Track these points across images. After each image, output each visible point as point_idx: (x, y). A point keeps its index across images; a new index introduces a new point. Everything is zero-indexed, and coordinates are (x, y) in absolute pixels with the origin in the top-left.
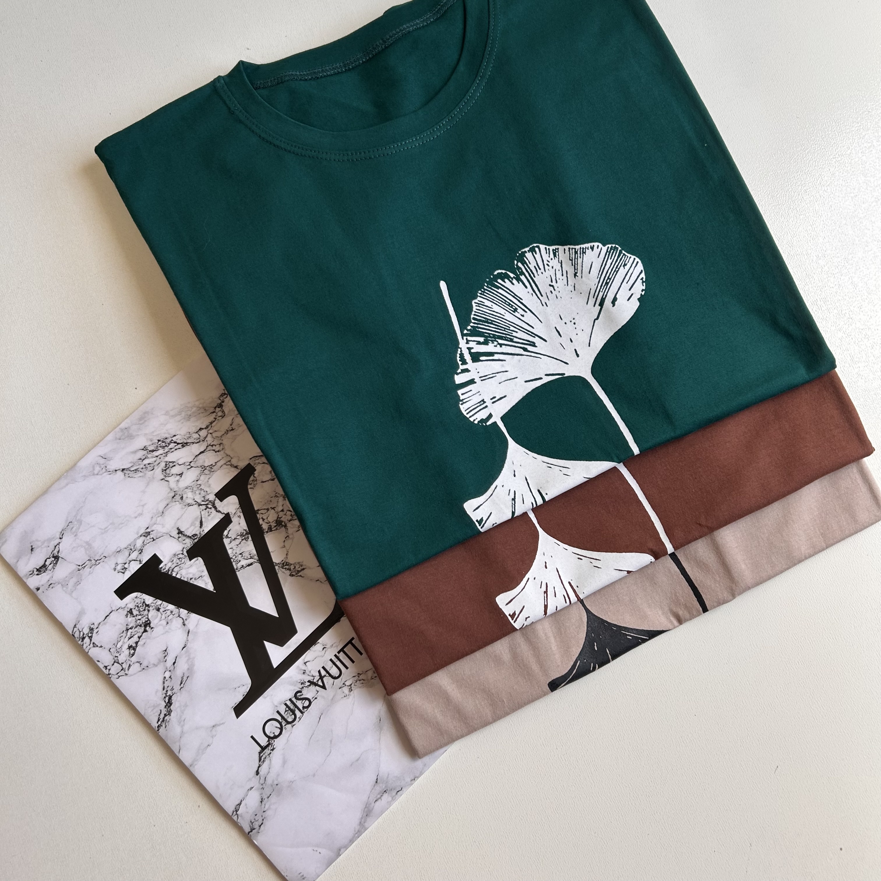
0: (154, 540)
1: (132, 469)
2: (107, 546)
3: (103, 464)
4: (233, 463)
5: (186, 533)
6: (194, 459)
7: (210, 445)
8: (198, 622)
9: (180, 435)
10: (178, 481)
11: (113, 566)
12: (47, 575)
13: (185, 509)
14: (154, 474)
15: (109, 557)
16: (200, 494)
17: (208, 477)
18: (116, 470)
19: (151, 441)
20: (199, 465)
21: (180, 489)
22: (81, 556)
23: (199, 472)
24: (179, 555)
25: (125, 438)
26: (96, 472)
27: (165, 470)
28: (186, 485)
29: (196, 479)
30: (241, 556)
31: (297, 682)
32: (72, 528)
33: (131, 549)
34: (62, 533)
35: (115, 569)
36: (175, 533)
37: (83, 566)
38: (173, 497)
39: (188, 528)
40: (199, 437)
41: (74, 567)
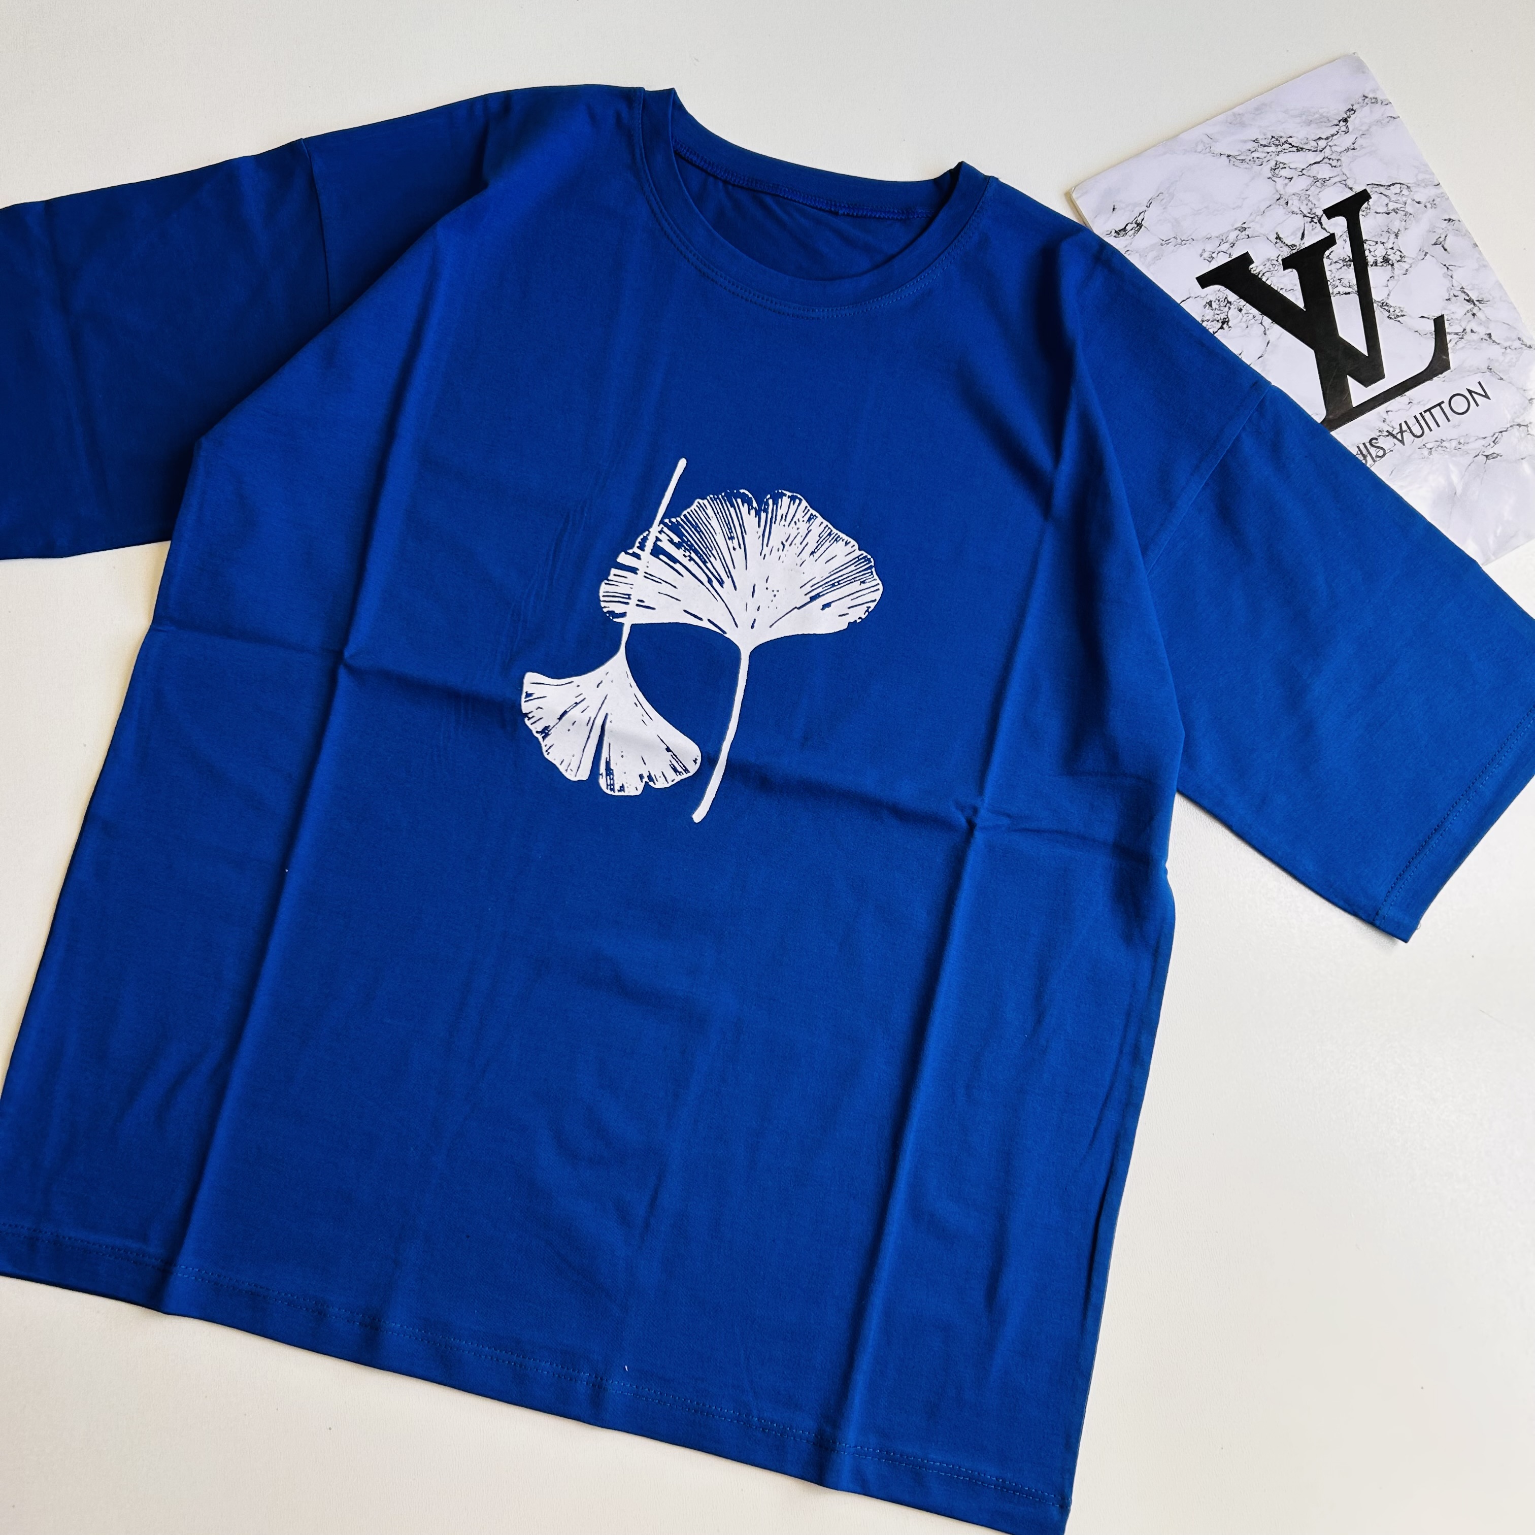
0: (1249, 237)
1: (1239, 158)
2: (1196, 229)
3: (1208, 144)
4: (1348, 184)
5: (1284, 240)
6: (1307, 167)
7: (1327, 157)
8: (1281, 335)
9: (1297, 138)
10: (1286, 185)
11: (1201, 252)
12: (1126, 240)
13: (1289, 215)
14: (1261, 170)
15: (1197, 240)
16: (1307, 205)
17: (1319, 189)
18: (1221, 154)
19: (1265, 135)
20: (1312, 175)
21: (1286, 193)
22: (1166, 231)
23: (1311, 182)
24: (1273, 261)
25: (1236, 124)
26: (1199, 151)
27: (1275, 169)
28: (1294, 191)
29: (1305, 188)
30: (1339, 281)
31: (1375, 428)
32: (1163, 200)
33: (1222, 240)
34: (1150, 202)
35: (1201, 255)
36: (1273, 237)
37: (1168, 242)
38: (1278, 200)
39: (1288, 236)
40: (1317, 145)
41: (1156, 240)
